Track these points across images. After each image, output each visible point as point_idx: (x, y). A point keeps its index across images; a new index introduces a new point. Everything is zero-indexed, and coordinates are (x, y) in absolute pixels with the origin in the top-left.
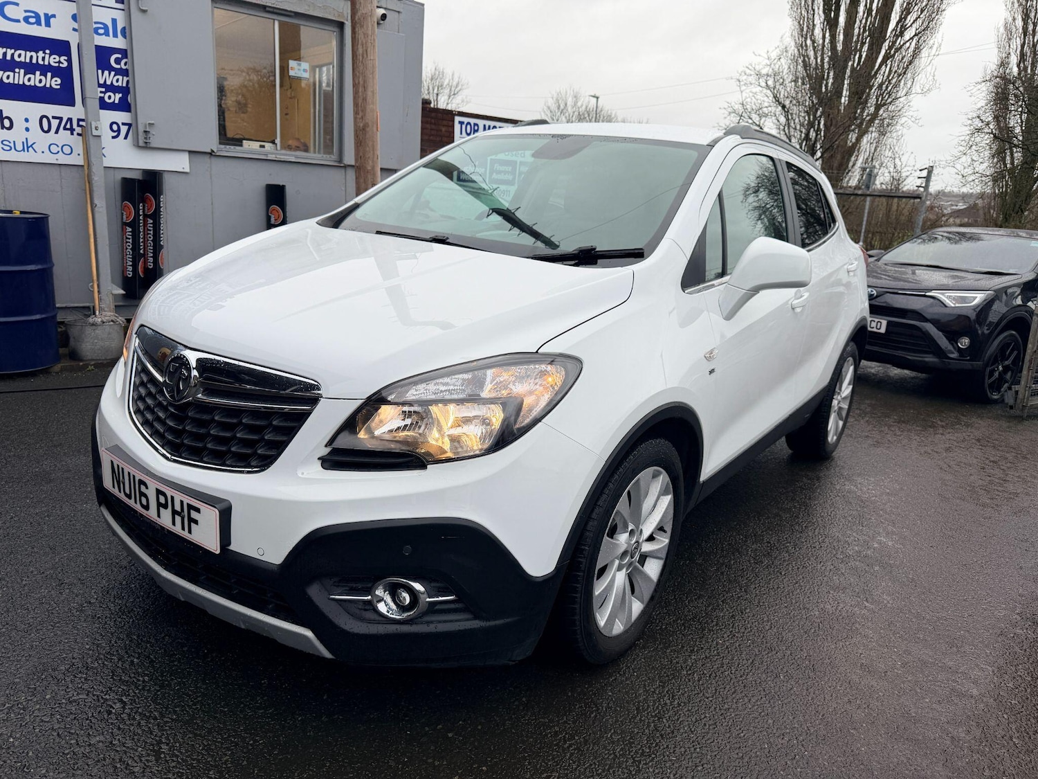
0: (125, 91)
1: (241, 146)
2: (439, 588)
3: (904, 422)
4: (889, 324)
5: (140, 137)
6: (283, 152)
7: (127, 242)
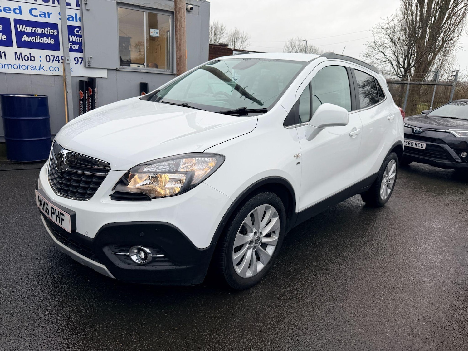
0: (80, 44)
1: (130, 66)
2: (157, 251)
3: (428, 191)
4: (427, 145)
5: (86, 63)
6: (148, 68)
7: (81, 108)
